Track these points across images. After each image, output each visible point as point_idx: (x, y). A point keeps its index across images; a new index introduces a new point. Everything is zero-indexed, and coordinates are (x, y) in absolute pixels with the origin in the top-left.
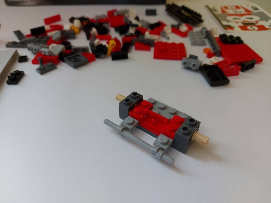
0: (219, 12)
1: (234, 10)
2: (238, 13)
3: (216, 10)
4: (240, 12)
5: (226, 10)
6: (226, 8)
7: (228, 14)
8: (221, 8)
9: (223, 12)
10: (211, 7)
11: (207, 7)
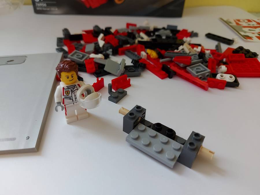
0: (234, 24)
1: (247, 22)
2: (252, 26)
3: (231, 23)
4: (253, 25)
5: (240, 23)
6: (239, 21)
7: (242, 26)
8: (235, 21)
9: (237, 24)
10: (225, 19)
11: (222, 19)
